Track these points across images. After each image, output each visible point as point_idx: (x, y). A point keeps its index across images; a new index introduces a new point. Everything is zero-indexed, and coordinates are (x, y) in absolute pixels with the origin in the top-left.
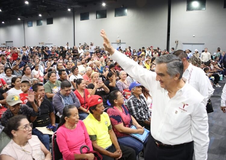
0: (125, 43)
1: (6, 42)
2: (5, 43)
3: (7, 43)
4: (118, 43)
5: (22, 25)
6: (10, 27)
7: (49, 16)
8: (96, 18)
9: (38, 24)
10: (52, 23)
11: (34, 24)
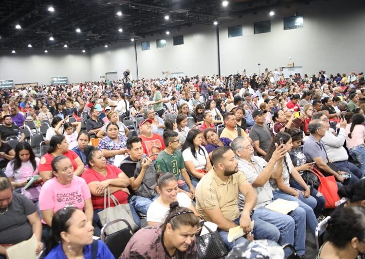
0: (301, 67)
1: (106, 73)
2: (104, 75)
3: (108, 75)
4: (290, 67)
5: (133, 48)
6: (112, 52)
7: (177, 33)
8: (255, 33)
9: (158, 45)
10: (182, 43)
11: (153, 46)
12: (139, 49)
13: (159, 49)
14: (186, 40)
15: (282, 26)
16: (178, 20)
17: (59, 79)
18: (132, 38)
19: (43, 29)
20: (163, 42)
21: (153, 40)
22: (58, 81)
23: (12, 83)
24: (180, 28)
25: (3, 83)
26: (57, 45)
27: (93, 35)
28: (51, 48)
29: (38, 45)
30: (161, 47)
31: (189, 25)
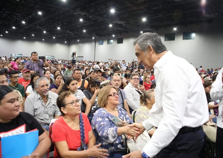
5: (94, 43)
6: (82, 44)
7: (120, 37)
8: (165, 40)
9: (108, 43)
10: (122, 43)
11: (105, 43)
12: (97, 44)
13: (108, 45)
14: (125, 41)
15: (181, 37)
16: (119, 28)
17: (49, 57)
18: (93, 37)
19: (40, 26)
20: (112, 41)
21: (105, 40)
22: (48, 58)
23: (21, 56)
24: (121, 34)
25: (16, 55)
26: (50, 37)
27: (69, 32)
28: (47, 38)
29: (39, 35)
30: (110, 44)
31: (127, 32)
